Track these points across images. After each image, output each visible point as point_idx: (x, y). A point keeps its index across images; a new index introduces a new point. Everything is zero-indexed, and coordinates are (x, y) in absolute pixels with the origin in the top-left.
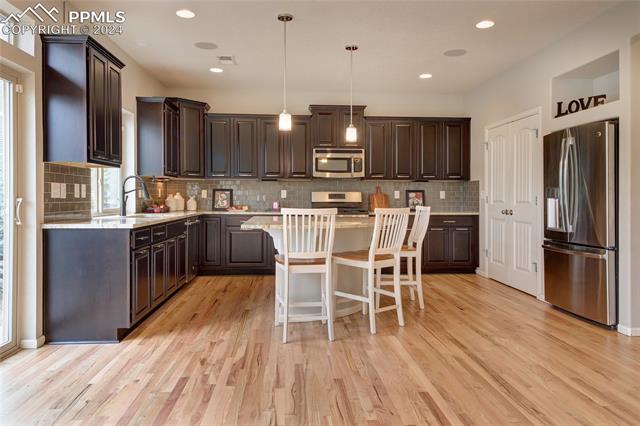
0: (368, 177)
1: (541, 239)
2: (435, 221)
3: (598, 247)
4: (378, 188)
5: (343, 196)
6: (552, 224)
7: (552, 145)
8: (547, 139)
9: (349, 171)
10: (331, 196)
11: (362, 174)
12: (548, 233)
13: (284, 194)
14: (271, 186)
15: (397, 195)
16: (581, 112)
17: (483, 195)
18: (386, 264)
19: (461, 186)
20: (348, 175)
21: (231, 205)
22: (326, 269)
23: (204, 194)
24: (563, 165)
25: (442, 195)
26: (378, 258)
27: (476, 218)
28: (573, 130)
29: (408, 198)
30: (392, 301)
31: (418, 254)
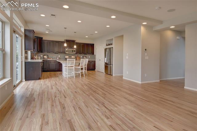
0: (76, 53)
1: (104, 64)
2: (89, 61)
3: (111, 65)
4: (78, 56)
5: (71, 57)
6: (105, 62)
7: (106, 50)
8: (105, 49)
9: (73, 52)
10: (69, 57)
11: (75, 53)
12: (105, 63)
13: (59, 56)
14: (57, 55)
15: (81, 57)
16: (109, 46)
17: (96, 57)
18: (82, 67)
19: (93, 55)
20: (72, 53)
21: (48, 58)
22: (74, 68)
23: (42, 56)
24: (107, 53)
25: (89, 57)
26: (81, 66)
27: (95, 61)
28: (109, 48)
29: (83, 57)
30: (83, 73)
31: (86, 66)
